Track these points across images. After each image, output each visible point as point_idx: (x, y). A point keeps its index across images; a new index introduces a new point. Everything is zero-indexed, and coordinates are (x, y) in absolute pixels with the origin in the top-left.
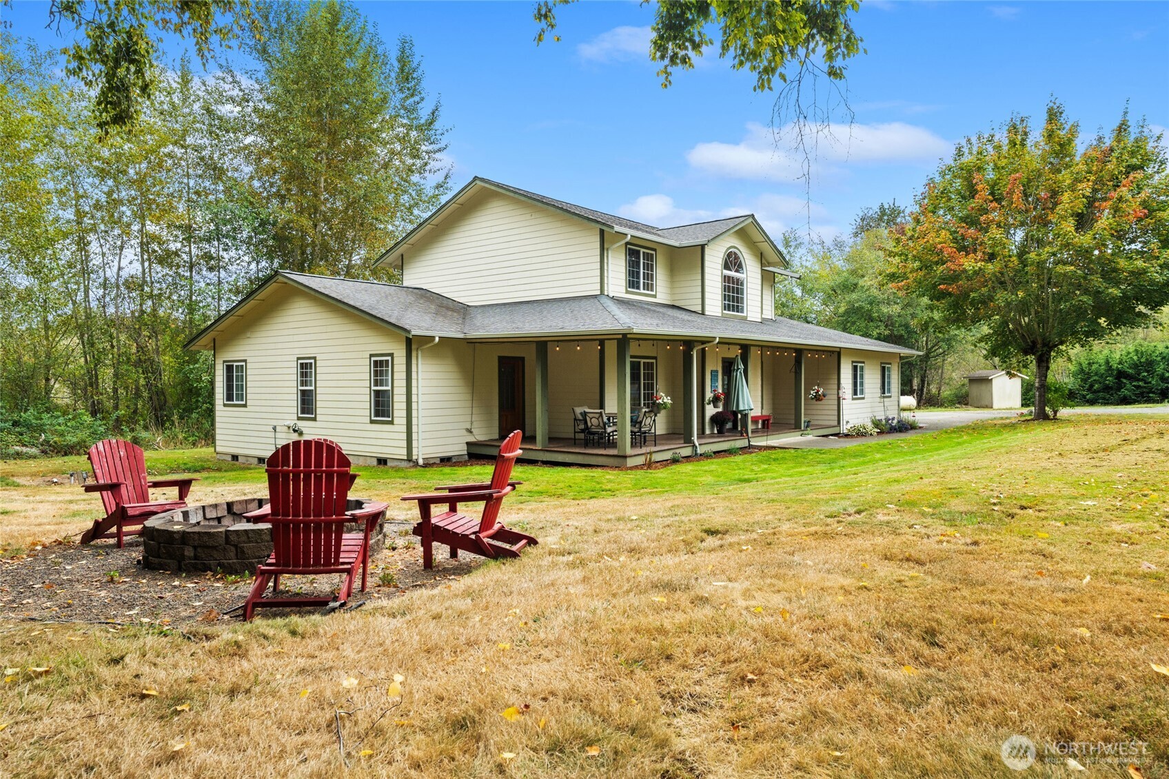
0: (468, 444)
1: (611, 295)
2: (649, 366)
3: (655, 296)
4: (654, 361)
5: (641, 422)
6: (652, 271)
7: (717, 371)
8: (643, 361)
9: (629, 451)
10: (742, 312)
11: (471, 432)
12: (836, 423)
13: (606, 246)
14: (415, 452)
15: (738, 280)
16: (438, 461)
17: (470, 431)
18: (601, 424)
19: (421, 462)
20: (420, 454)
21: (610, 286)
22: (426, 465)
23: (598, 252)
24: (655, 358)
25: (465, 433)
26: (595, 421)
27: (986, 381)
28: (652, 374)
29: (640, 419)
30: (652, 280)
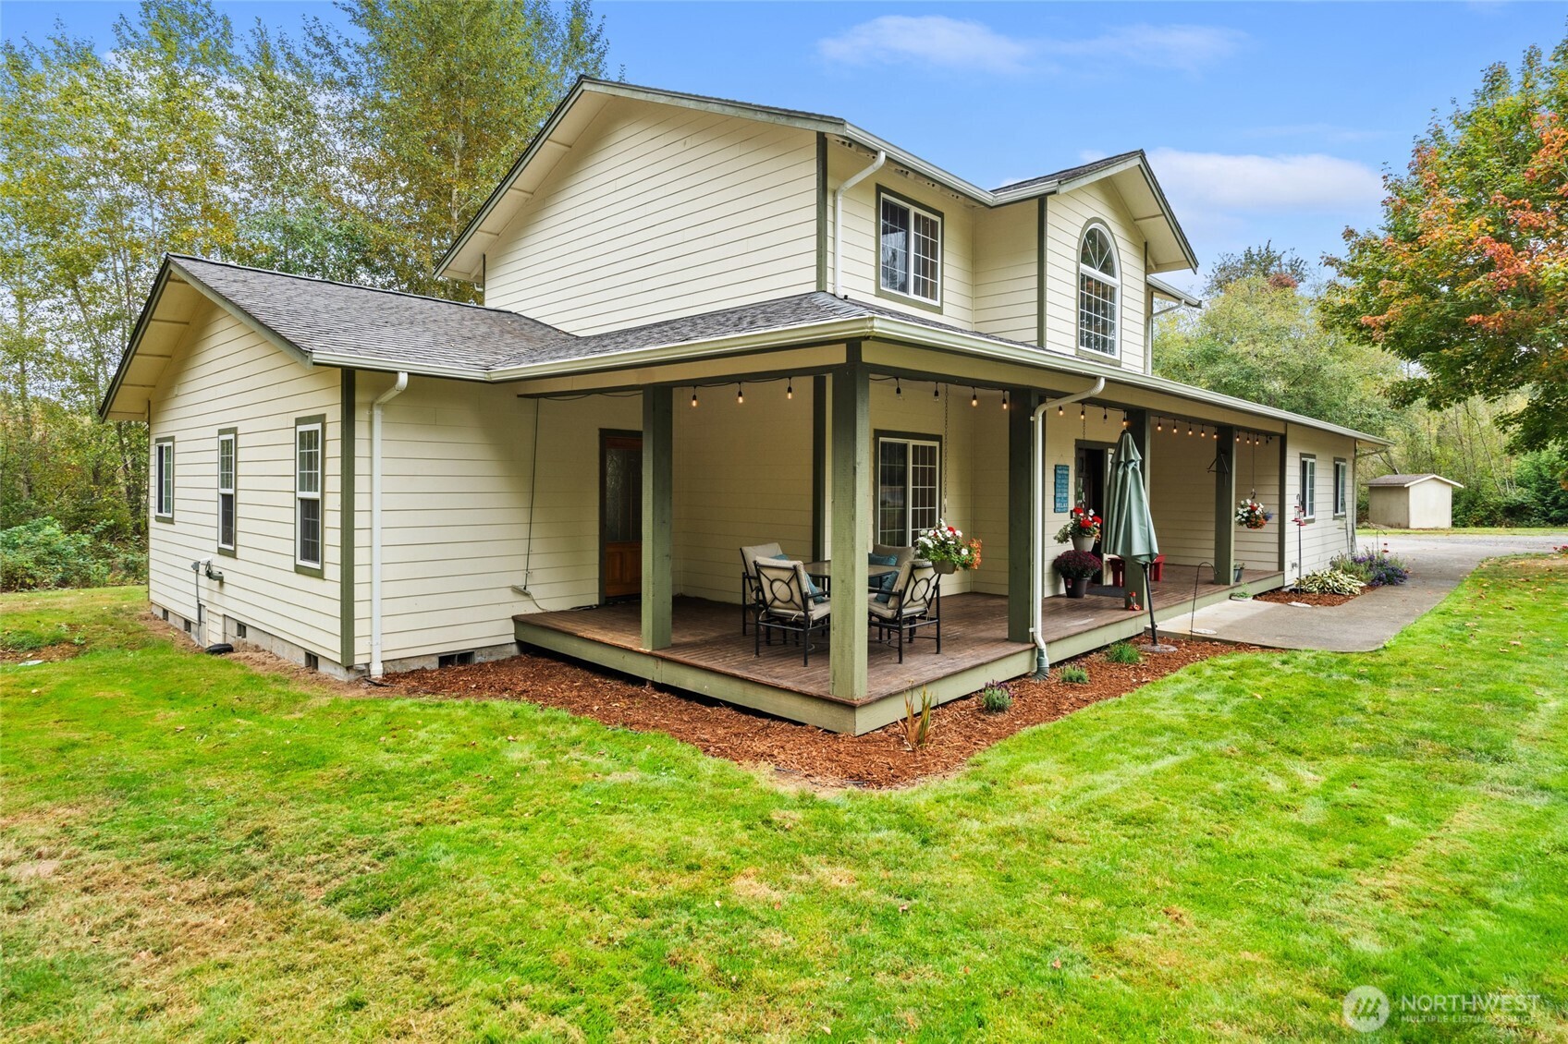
0: (515, 619)
1: (841, 294)
2: (925, 455)
3: (939, 310)
4: (936, 444)
5: (901, 595)
6: (934, 256)
7: (1066, 468)
8: (912, 443)
9: (861, 691)
10: (1112, 351)
11: (527, 595)
12: (1275, 567)
13: (830, 185)
14: (360, 647)
15: (1105, 286)
16: (433, 664)
17: (523, 592)
18: (797, 598)
19: (377, 671)
20: (374, 651)
21: (840, 275)
22: (391, 678)
23: (812, 197)
24: (938, 438)
25: (509, 595)
26: (781, 590)
27: (1401, 489)
28: (932, 471)
29: (898, 587)
30: (934, 276)
